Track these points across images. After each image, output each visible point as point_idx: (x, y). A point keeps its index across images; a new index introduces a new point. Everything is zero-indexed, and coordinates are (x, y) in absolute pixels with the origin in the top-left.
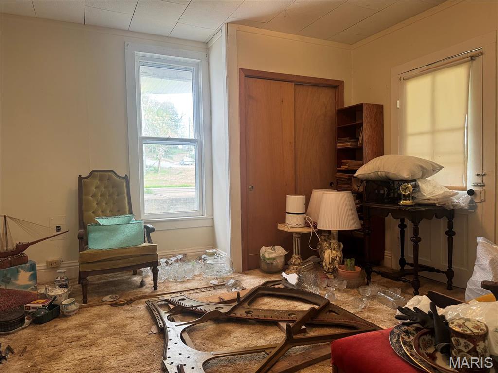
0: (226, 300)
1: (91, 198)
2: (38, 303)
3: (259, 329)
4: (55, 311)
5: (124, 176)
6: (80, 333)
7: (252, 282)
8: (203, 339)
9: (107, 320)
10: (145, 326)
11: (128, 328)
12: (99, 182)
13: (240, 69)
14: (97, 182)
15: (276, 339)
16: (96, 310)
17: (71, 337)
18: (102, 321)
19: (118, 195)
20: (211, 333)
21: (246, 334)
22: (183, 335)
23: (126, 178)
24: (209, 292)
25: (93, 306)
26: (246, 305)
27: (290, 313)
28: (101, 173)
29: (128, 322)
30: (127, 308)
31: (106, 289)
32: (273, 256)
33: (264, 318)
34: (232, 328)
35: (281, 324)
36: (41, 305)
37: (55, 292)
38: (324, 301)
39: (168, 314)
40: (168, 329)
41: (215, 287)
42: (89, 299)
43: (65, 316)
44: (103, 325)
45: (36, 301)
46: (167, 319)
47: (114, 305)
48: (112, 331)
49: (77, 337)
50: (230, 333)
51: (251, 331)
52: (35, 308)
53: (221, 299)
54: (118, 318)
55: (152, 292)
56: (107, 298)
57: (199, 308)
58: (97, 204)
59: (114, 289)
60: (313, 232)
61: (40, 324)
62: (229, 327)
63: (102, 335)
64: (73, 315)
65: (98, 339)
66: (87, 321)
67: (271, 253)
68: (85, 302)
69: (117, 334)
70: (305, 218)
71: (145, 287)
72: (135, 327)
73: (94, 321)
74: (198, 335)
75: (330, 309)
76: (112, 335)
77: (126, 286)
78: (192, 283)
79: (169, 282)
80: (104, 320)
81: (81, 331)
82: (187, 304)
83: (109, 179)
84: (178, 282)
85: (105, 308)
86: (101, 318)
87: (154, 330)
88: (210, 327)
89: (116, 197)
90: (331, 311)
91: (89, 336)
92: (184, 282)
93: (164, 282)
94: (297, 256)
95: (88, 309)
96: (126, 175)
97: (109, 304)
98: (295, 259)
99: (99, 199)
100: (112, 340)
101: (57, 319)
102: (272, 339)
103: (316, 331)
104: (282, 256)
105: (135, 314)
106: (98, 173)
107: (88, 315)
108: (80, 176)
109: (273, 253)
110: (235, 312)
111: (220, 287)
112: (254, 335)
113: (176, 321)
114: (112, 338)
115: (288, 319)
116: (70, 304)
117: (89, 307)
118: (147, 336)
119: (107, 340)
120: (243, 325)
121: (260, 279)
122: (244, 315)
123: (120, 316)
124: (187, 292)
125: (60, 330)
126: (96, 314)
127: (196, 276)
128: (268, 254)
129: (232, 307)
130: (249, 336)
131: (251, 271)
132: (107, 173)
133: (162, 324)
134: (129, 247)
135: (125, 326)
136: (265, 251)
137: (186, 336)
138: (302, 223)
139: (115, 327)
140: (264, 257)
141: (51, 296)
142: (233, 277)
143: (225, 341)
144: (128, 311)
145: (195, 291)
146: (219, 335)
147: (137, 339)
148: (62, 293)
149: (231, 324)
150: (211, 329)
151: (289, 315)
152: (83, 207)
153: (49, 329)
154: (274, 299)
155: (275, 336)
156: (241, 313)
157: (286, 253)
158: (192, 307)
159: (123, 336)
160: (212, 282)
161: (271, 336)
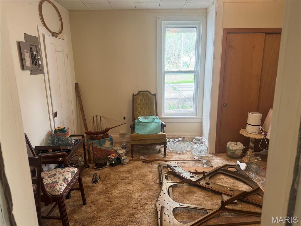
0: (198, 172)
1: (138, 105)
2: (113, 156)
3: (210, 195)
4: (119, 162)
5: (154, 94)
6: (127, 175)
7: (218, 162)
8: (180, 193)
9: (139, 170)
10: (155, 178)
11: (147, 177)
12: (142, 97)
13: (224, 29)
14: (141, 97)
15: (217, 204)
16: (136, 163)
17: (123, 177)
18: (137, 170)
19: (150, 104)
20: (184, 191)
21: (202, 196)
22: (169, 189)
23: (155, 95)
24: (192, 164)
25: (135, 161)
26: (207, 178)
27: (231, 189)
28: (143, 92)
29: (148, 174)
30: (149, 165)
31: (143, 152)
32: (234, 148)
33: (214, 190)
34: (196, 190)
35: (223, 195)
36: (114, 157)
37: (120, 151)
38: (256, 186)
39: (166, 174)
40: (163, 184)
41: (196, 161)
42: (134, 156)
43: (123, 164)
44: (137, 173)
45: (112, 155)
46: (164, 177)
47: (145, 162)
48: (140, 177)
49: (125, 177)
50: (194, 193)
51: (206, 195)
52: (111, 158)
53: (196, 170)
54: (144, 170)
55: (163, 158)
56: (142, 157)
57: (182, 174)
58: (141, 108)
59: (146, 152)
60: (263, 139)
61: (113, 166)
62: (195, 189)
63: (135, 179)
64: (126, 164)
65: (133, 180)
66: (131, 169)
67: (234, 146)
68: (132, 158)
69: (141, 179)
70: (260, 129)
71: (161, 153)
72: (149, 178)
73: (134, 170)
74: (178, 190)
75: (258, 193)
76: (139, 179)
77: (152, 151)
78: (184, 156)
79: (173, 152)
80: (138, 170)
81: (128, 174)
82: (177, 170)
83: (147, 96)
84: (178, 153)
85: (140, 163)
86: (137, 168)
87: (158, 182)
88: (185, 187)
89: (150, 105)
90: (258, 194)
91: (130, 178)
92: (180, 154)
93: (170, 152)
94: (251, 151)
95: (133, 162)
96: (155, 94)
97: (142, 161)
98: (250, 152)
99: (142, 106)
100: (139, 183)
101: (120, 165)
102: (216, 203)
103: (243, 204)
104: (241, 149)
105: (152, 170)
106: (142, 92)
107: (132, 165)
108: (133, 94)
109: (236, 147)
110: (200, 182)
111: (198, 162)
112: (206, 198)
113: (169, 179)
114: (139, 181)
115: (228, 194)
116: (125, 159)
117: (133, 161)
118: (154, 184)
119: (136, 182)
120: (202, 190)
121: (224, 161)
122: (204, 185)
123: (146, 169)
124: (180, 162)
125: (119, 172)
126: (136, 166)
127: (188, 151)
128: (232, 147)
129: (200, 178)
130: (203, 198)
131: (220, 154)
132: (146, 92)
133: (161, 180)
134: (153, 135)
135: (146, 176)
136: (230, 145)
137: (171, 189)
138: (257, 132)
139: (141, 176)
140: (229, 148)
141: (118, 153)
142: (208, 156)
143: (190, 198)
144: (149, 167)
145: (184, 161)
146: (188, 193)
147: (149, 185)
148: (123, 152)
149: (197, 188)
150: (185, 188)
151: (230, 191)
152: (135, 109)
153: (116, 170)
154: (227, 177)
155: (217, 202)
156: (203, 183)
157: (244, 147)
158: (178, 173)
159: (144, 182)
160: (195, 157)
161: (215, 201)
